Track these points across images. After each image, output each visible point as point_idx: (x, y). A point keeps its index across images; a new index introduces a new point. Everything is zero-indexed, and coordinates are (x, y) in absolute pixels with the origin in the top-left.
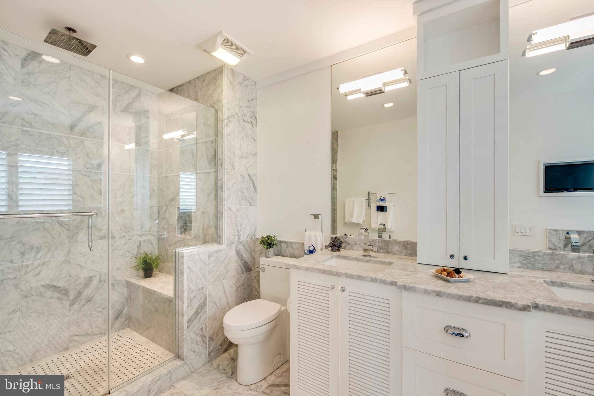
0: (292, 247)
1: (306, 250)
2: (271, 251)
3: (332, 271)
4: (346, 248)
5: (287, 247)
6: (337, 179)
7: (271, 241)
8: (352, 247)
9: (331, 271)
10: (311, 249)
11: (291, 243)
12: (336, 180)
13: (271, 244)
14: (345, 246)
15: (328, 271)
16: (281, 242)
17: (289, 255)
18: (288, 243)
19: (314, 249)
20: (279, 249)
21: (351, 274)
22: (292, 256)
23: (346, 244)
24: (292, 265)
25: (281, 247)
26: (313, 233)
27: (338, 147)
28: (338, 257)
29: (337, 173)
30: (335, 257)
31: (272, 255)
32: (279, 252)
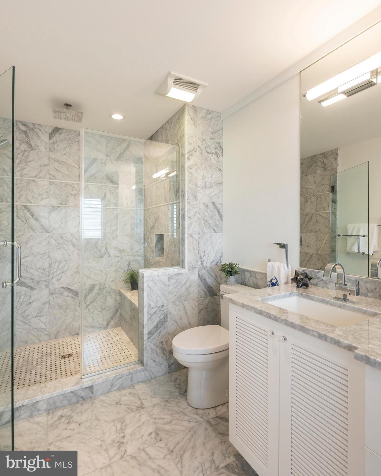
0: (256, 277)
1: (269, 282)
2: (232, 279)
3: (270, 313)
4: (318, 286)
5: (250, 276)
6: (337, 203)
7: (231, 269)
8: (326, 284)
9: (268, 313)
10: (274, 281)
11: (255, 273)
12: (335, 204)
13: (231, 271)
14: (317, 283)
15: (265, 312)
16: (244, 271)
17: (252, 284)
18: (252, 272)
19: (276, 282)
20: (243, 277)
21: (291, 322)
22: (256, 286)
23: (319, 281)
24: (229, 298)
25: (245, 275)
26: (276, 264)
27: (338, 167)
28: (300, 295)
29: (336, 196)
30: (297, 295)
31: (232, 283)
32: (243, 280)
